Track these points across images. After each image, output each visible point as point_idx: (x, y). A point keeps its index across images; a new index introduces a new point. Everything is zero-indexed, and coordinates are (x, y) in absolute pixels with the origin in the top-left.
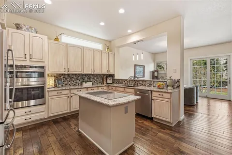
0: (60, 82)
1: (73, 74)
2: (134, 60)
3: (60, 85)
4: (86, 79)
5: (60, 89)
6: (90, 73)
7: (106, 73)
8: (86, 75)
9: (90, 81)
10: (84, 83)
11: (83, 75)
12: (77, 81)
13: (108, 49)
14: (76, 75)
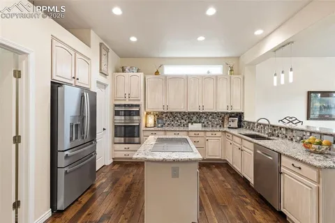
0: (160, 121)
1: (176, 113)
2: (275, 84)
3: (159, 125)
4: (195, 119)
5: (159, 129)
6: (197, 110)
7: (225, 111)
8: (194, 113)
9: (200, 122)
10: (190, 124)
11: (189, 113)
12: (182, 121)
13: (231, 70)
14: (180, 113)
